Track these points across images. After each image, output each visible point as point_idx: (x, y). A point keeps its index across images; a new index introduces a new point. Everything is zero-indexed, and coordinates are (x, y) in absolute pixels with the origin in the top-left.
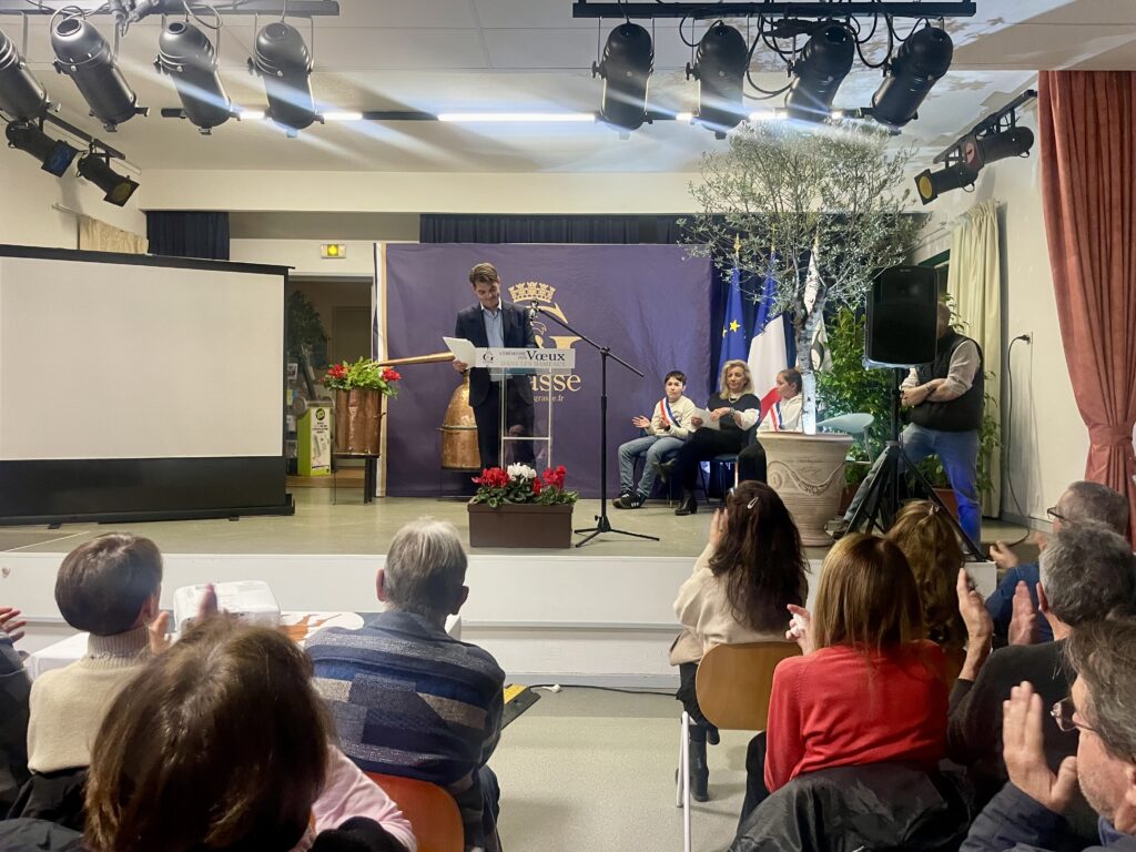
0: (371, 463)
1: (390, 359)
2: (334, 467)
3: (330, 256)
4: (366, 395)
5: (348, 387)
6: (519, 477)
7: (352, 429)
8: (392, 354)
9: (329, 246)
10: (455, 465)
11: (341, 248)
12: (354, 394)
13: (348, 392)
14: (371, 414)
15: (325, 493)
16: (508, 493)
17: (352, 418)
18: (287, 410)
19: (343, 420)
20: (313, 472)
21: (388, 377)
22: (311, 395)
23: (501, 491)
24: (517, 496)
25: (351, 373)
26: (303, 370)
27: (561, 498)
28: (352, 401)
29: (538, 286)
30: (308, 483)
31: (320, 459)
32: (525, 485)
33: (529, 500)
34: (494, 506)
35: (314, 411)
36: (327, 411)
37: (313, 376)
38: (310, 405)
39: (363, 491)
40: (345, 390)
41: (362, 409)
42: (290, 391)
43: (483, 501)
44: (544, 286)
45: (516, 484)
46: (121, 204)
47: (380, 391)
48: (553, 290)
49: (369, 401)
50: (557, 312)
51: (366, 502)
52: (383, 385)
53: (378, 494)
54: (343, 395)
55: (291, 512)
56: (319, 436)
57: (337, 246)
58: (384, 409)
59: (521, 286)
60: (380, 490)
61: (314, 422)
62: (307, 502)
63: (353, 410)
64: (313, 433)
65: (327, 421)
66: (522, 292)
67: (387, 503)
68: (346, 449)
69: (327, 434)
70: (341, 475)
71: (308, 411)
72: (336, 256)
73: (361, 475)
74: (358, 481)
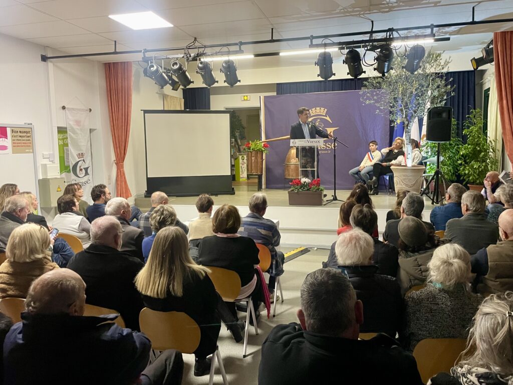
0: (260, 177)
1: (266, 139)
2: (248, 178)
3: (244, 100)
4: (257, 153)
5: (251, 151)
6: (305, 182)
7: (253, 165)
8: (267, 138)
9: (244, 96)
10: (288, 177)
11: (249, 97)
12: (254, 152)
13: (251, 152)
14: (259, 160)
15: (245, 187)
16: (301, 188)
17: (253, 161)
18: (232, 156)
19: (250, 162)
20: (241, 180)
21: (265, 146)
22: (239, 151)
23: (299, 187)
24: (304, 188)
25: (252, 145)
26: (236, 141)
27: (318, 189)
28: (253, 155)
29: (320, 109)
30: (239, 184)
31: (243, 175)
32: (307, 185)
33: (308, 190)
34: (296, 192)
35: (240, 157)
36: (245, 156)
37: (240, 144)
38: (239, 155)
39: (257, 187)
40: (250, 152)
41: (256, 158)
42: (232, 150)
43: (293, 190)
44: (322, 109)
45: (304, 184)
46: (177, 90)
47: (262, 152)
48: (326, 110)
49: (259, 155)
50: (328, 118)
51: (258, 190)
52: (263, 149)
53: (263, 188)
54: (250, 153)
55: (234, 194)
56: (242, 166)
57: (247, 96)
58: (264, 157)
59: (313, 109)
60: (263, 186)
61: (241, 161)
62: (239, 190)
63: (253, 158)
64: (241, 165)
65: (245, 161)
66: (314, 112)
67: (266, 191)
68: (251, 172)
69: (245, 165)
70: (250, 181)
71: (238, 157)
72: (247, 100)
73: (257, 181)
74: (255, 183)
